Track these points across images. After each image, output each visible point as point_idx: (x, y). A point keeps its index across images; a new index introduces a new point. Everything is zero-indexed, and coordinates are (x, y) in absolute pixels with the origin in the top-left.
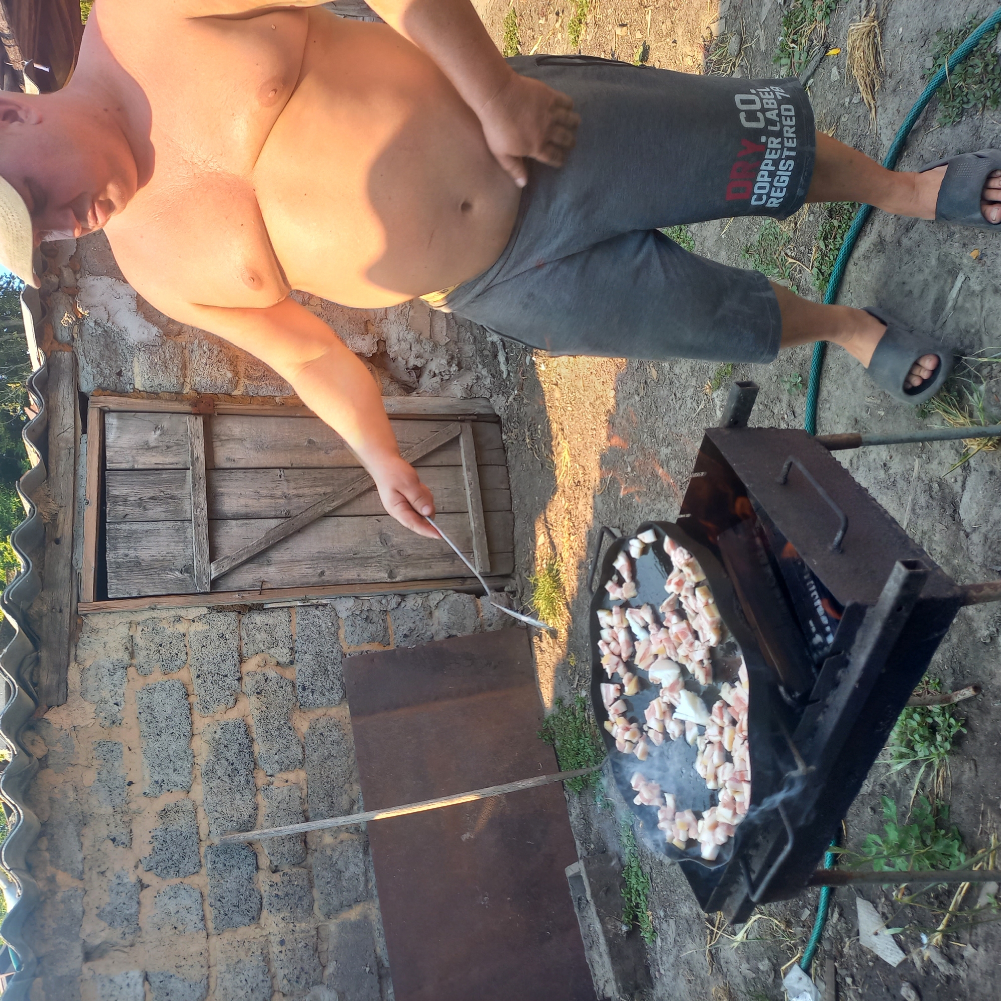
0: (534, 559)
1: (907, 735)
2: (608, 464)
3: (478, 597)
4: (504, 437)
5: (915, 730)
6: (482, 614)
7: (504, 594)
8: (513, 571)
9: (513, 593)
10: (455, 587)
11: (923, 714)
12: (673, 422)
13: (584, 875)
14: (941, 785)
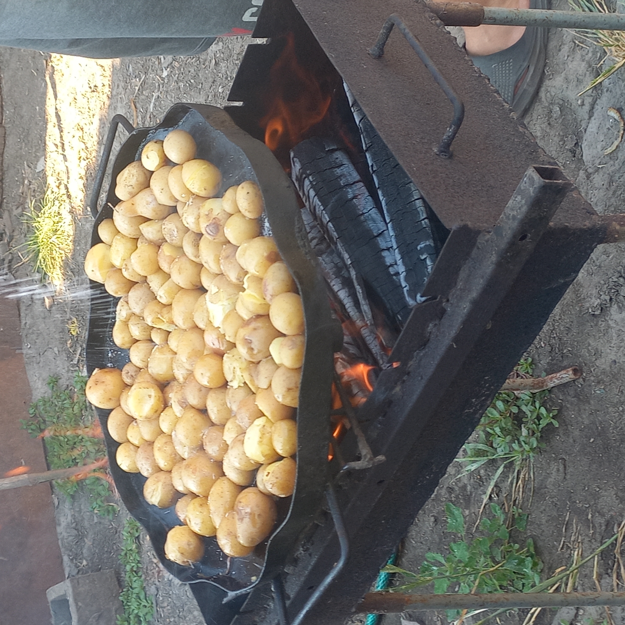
2: (137, 63)
5: (497, 421)
13: (71, 599)
14: (521, 490)
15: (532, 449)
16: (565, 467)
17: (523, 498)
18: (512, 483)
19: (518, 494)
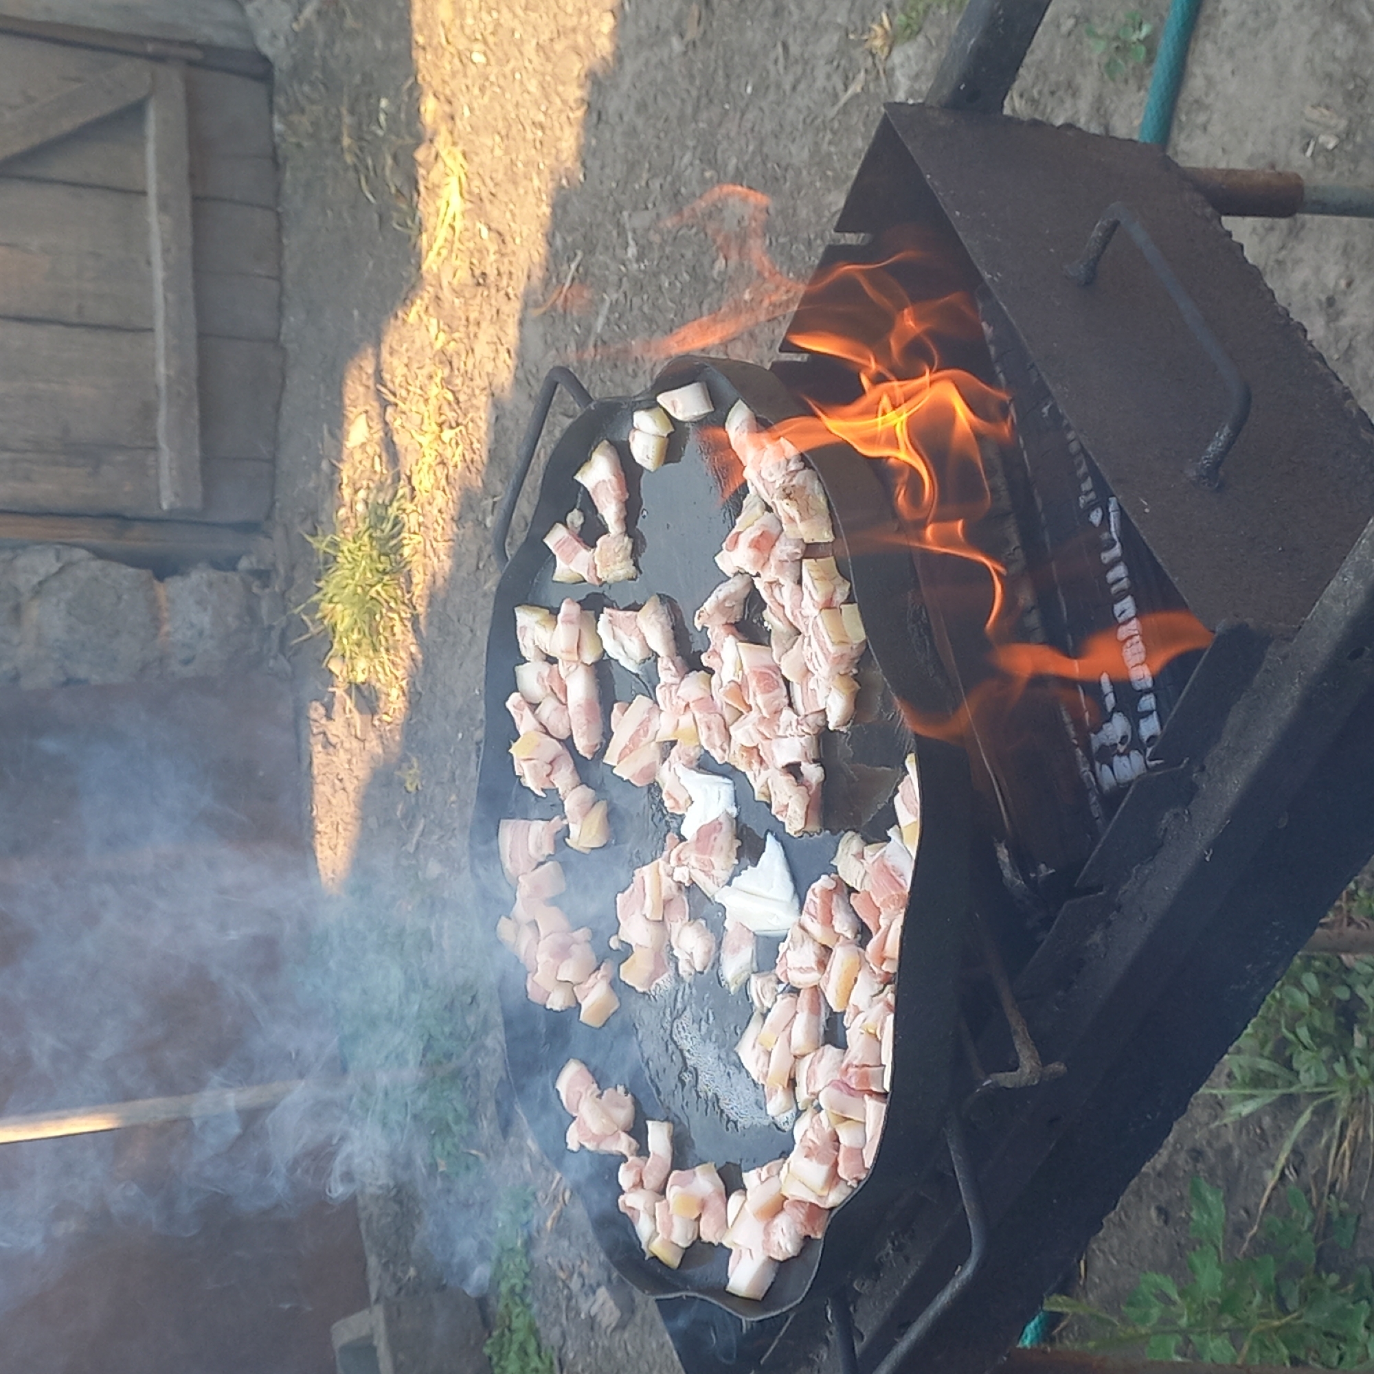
0: (333, 484)
1: (1278, 1029)
2: (572, 230)
3: (161, 576)
4: (278, 126)
5: (1303, 1014)
6: (166, 628)
7: (235, 578)
8: (269, 517)
9: (263, 576)
10: (96, 542)
11: (1326, 976)
12: (769, 126)
13: (381, 1346)
14: (1347, 1162)
17: (1351, 1179)
19: (1341, 1171)
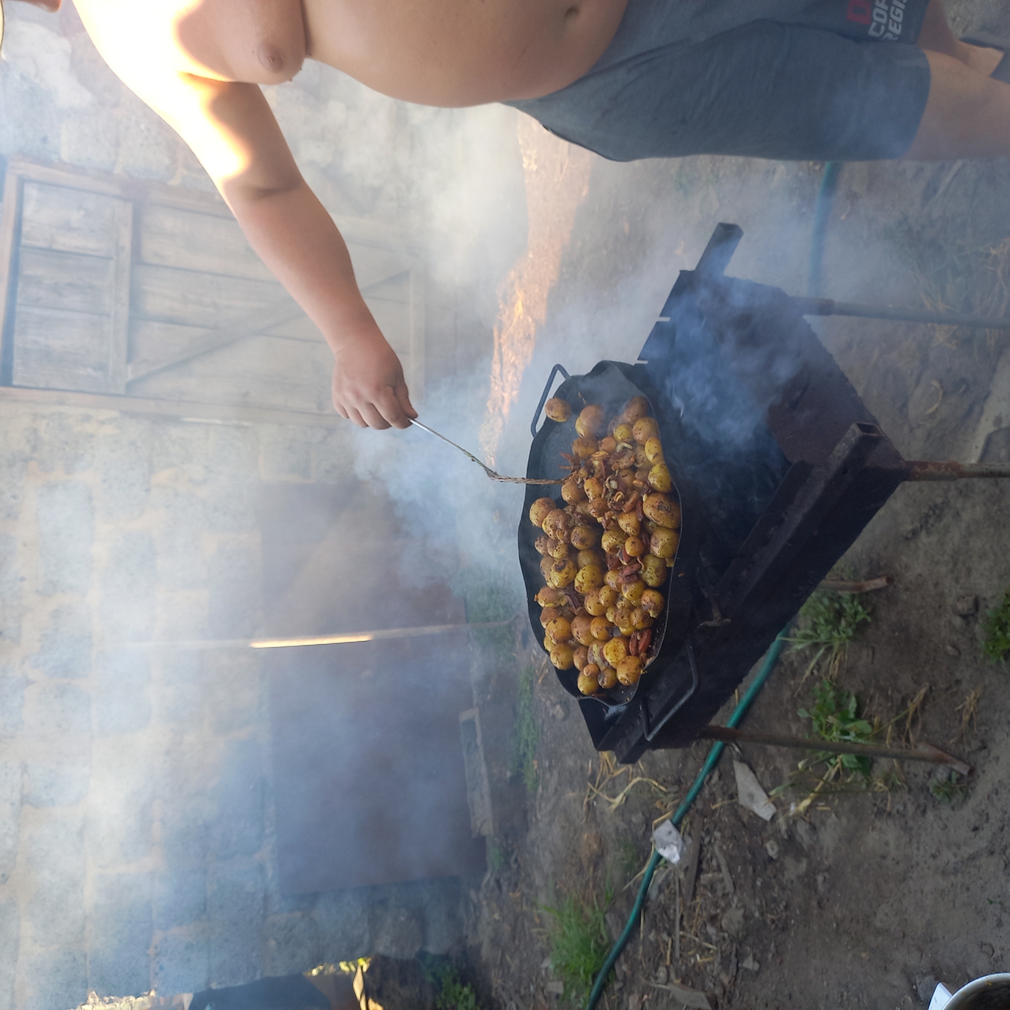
5: (822, 613)
11: (832, 599)
13: (477, 722)
14: (837, 668)
15: (849, 638)
16: (874, 653)
17: (838, 674)
18: (830, 663)
19: (835, 671)
